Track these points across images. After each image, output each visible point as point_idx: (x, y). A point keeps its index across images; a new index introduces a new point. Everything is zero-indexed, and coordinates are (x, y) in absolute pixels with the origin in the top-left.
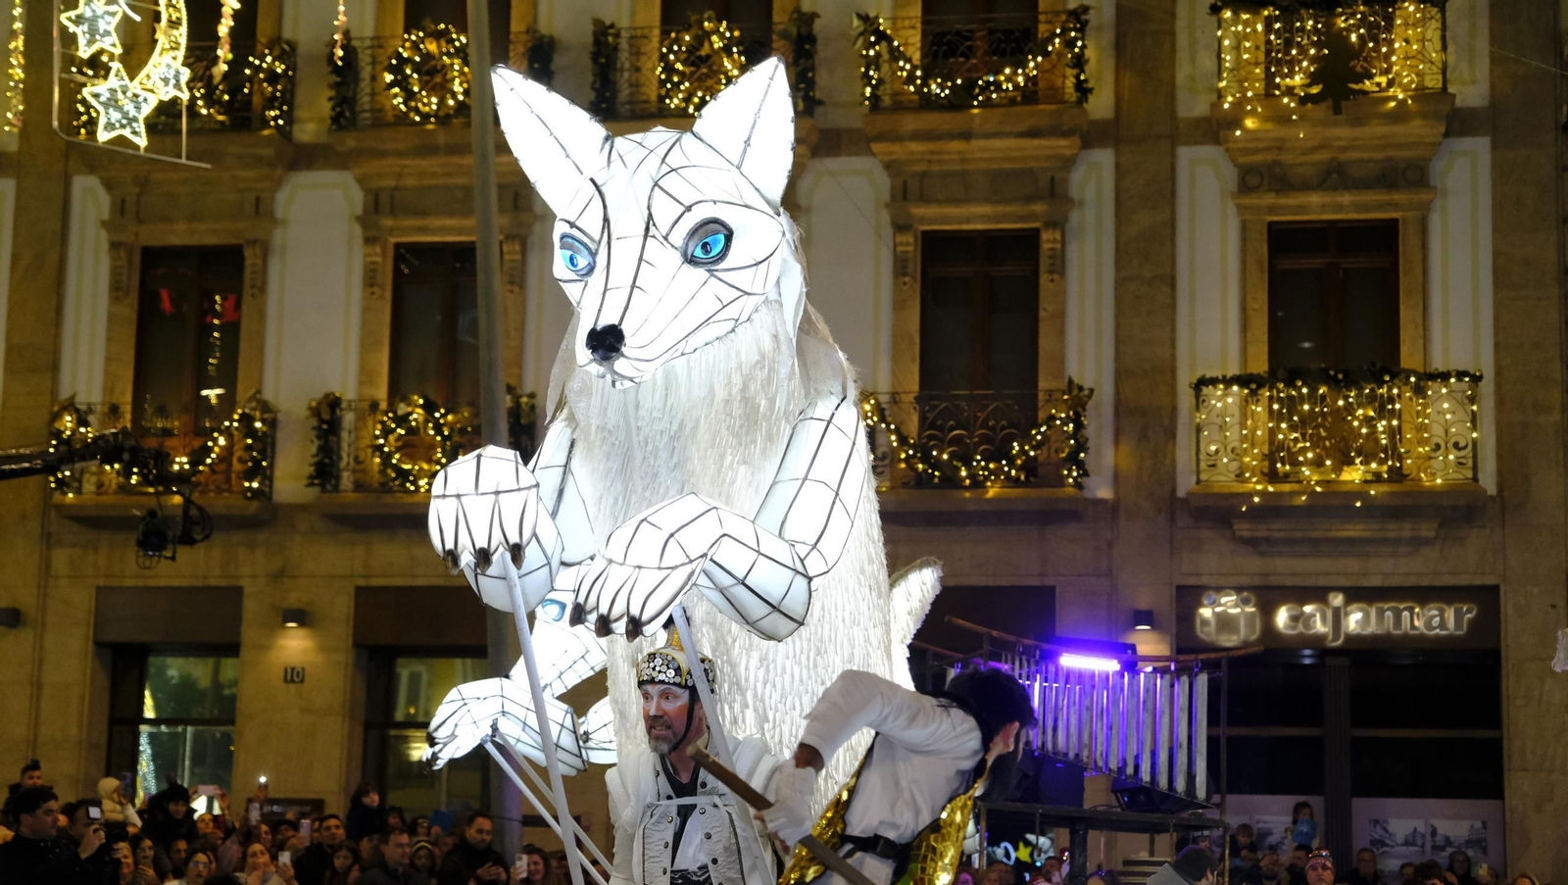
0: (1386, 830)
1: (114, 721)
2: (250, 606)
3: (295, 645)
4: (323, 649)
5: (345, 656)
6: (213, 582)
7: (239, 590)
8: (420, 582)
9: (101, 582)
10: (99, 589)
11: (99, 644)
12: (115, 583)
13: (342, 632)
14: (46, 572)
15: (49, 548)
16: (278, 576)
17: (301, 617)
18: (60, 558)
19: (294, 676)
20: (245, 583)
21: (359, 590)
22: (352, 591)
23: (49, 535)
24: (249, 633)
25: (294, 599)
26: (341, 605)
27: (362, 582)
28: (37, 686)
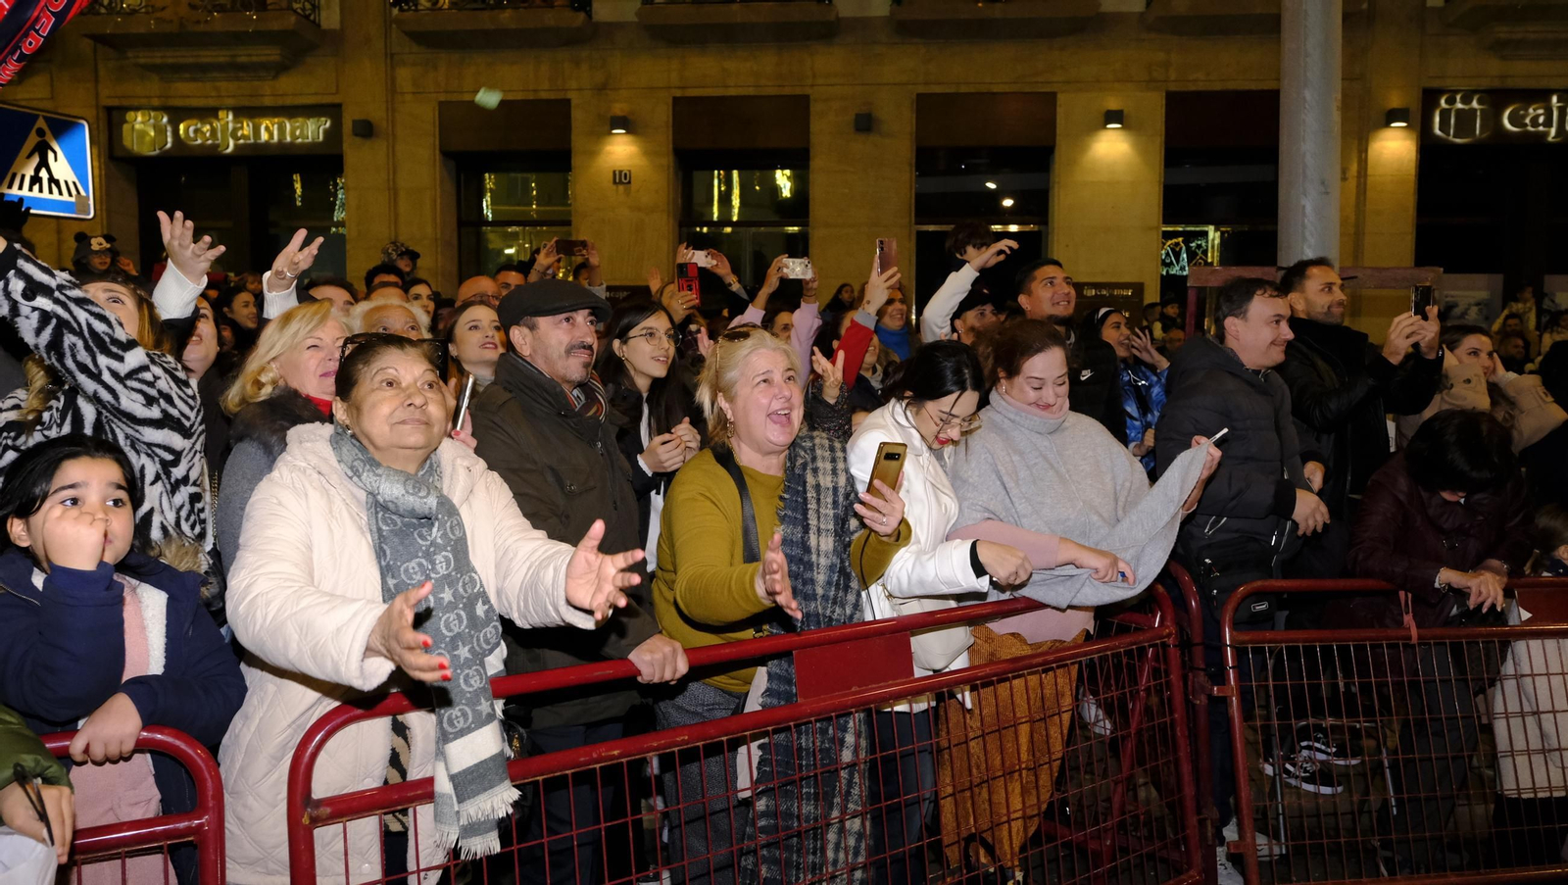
0: (1553, 301)
1: (461, 224)
2: (577, 115)
3: (621, 150)
4: (647, 153)
5: (667, 160)
6: (544, 95)
7: (568, 102)
8: (732, 92)
9: (442, 98)
10: (441, 104)
11: (446, 154)
12: (455, 97)
13: (664, 139)
14: (392, 90)
15: (393, 68)
16: (602, 89)
17: (627, 123)
18: (404, 75)
19: (621, 178)
20: (572, 96)
21: (676, 100)
22: (670, 101)
23: (392, 55)
24: (578, 141)
25: (619, 109)
26: (662, 114)
27: (678, 93)
28: (393, 191)
